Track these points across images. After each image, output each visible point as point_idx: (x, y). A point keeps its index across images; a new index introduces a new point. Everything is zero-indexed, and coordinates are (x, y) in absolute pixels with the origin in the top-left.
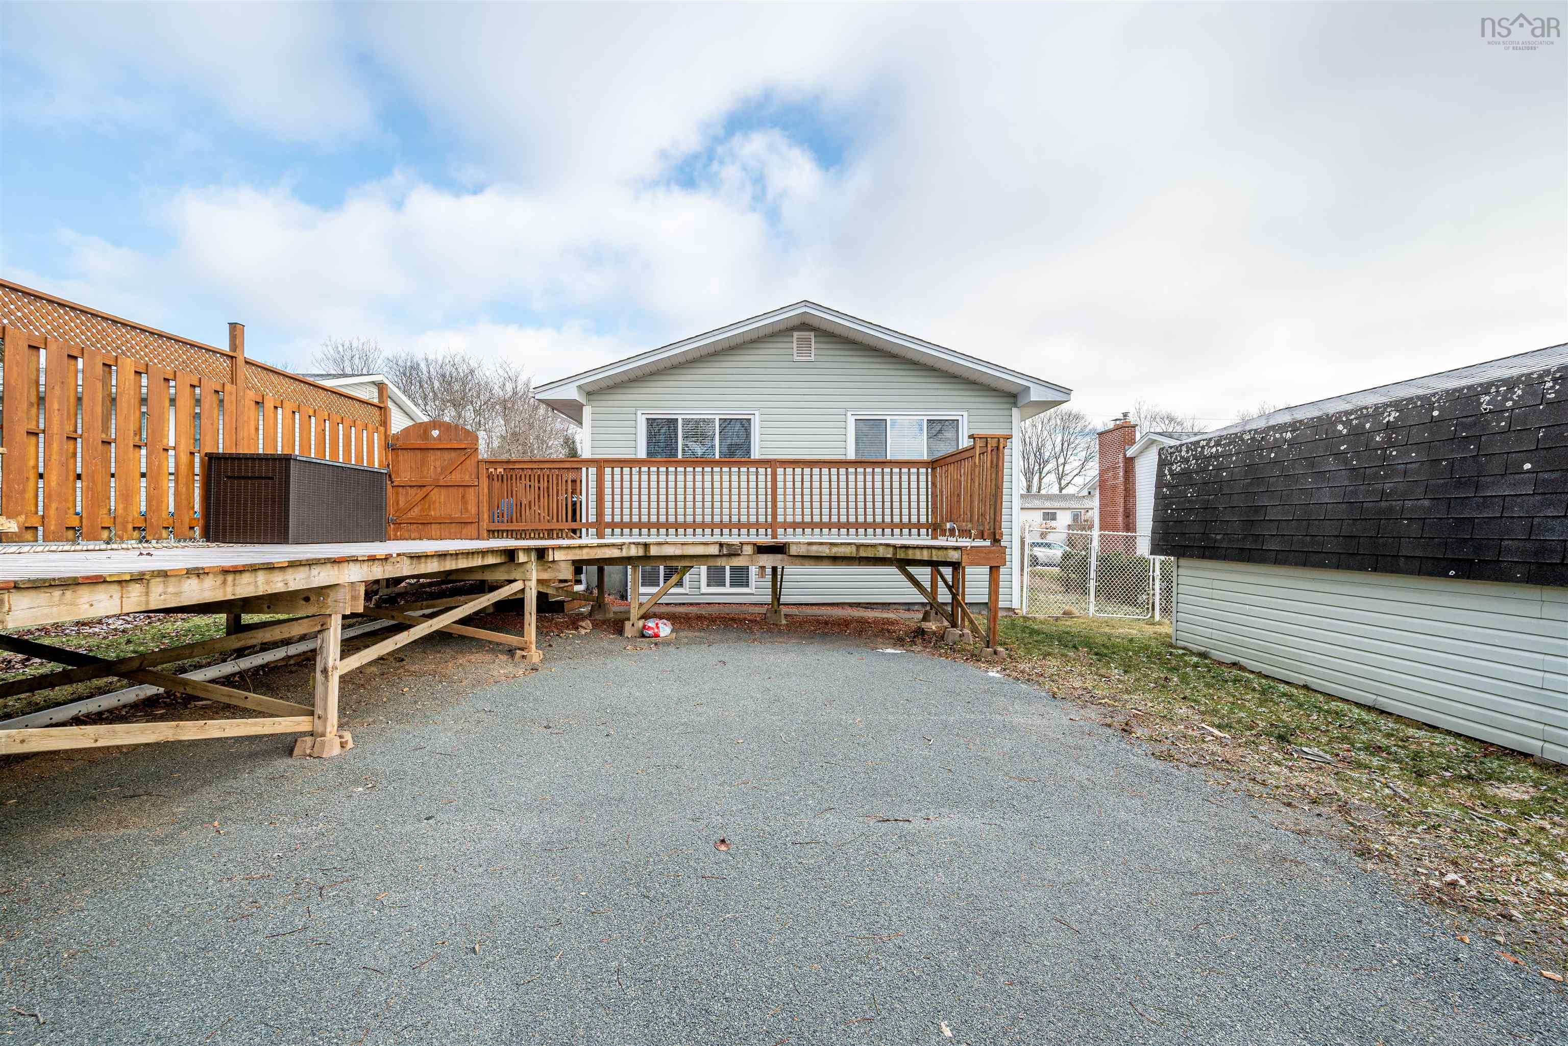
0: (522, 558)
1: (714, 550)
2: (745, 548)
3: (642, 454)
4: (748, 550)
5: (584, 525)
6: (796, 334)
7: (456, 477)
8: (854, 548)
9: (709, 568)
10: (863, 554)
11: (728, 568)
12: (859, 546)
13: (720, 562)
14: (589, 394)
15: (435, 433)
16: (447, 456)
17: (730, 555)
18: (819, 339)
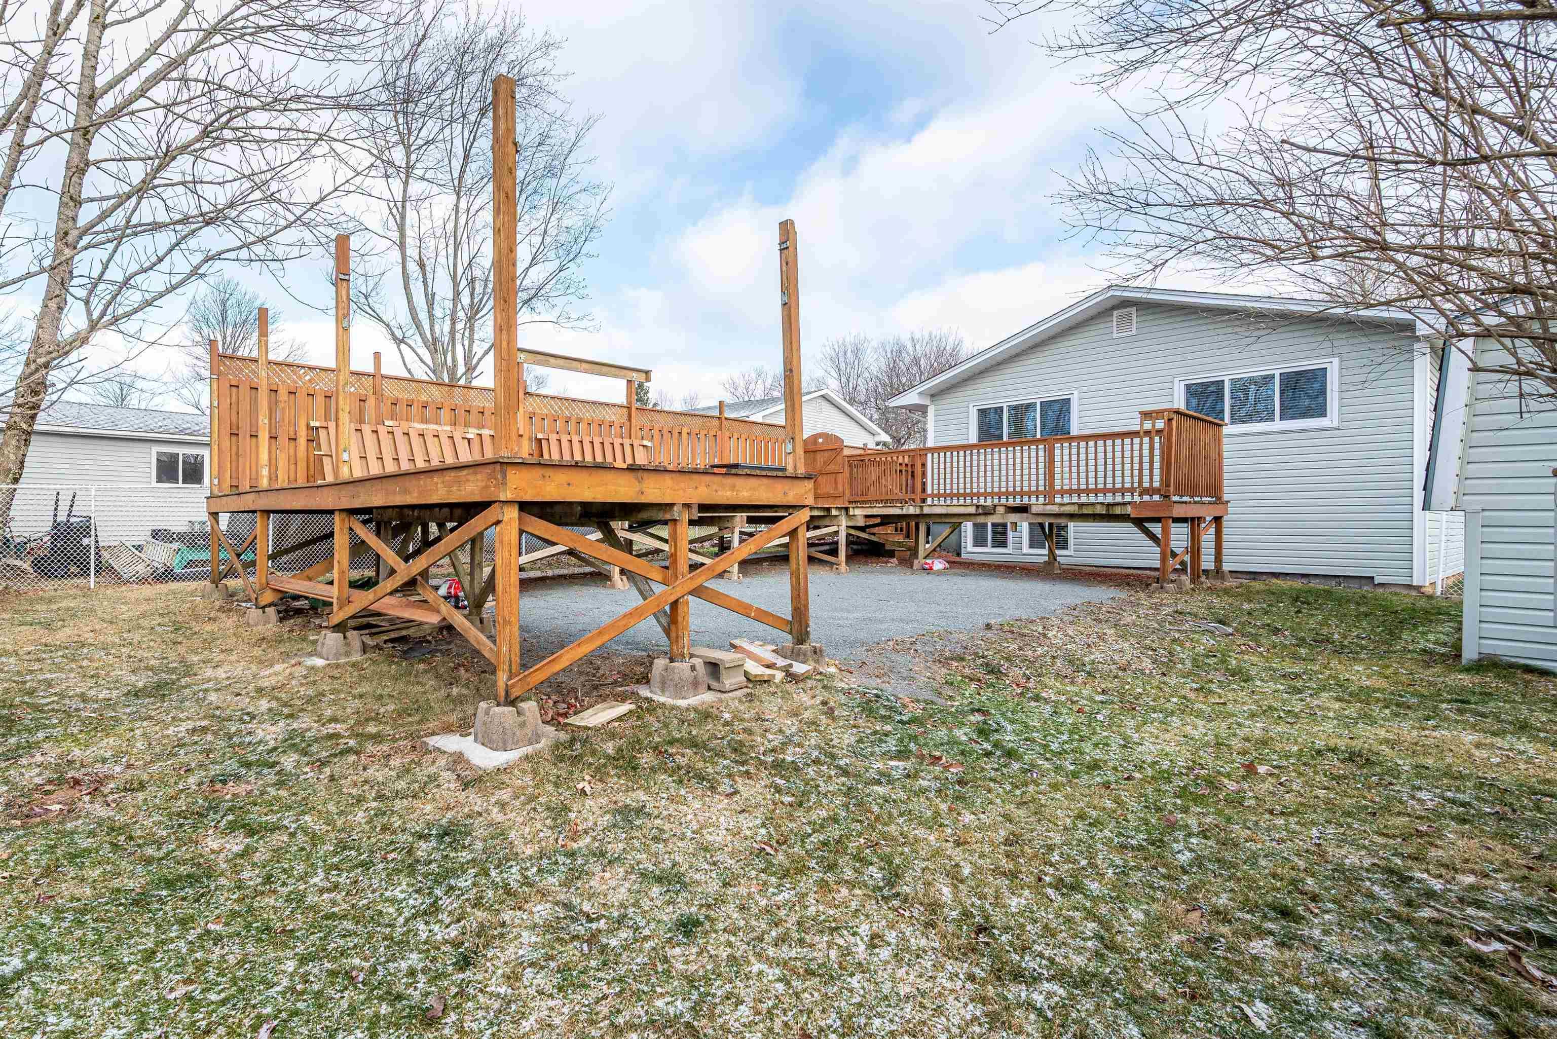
0: (834, 512)
1: (972, 510)
2: (998, 508)
3: (973, 439)
4: (1001, 510)
5: (929, 496)
6: (1115, 313)
7: (832, 468)
8: (1076, 507)
9: (975, 525)
10: (1085, 511)
11: (989, 525)
12: (1081, 505)
13: (981, 520)
14: (932, 396)
15: (820, 440)
16: (826, 454)
17: (986, 514)
18: (1140, 313)
